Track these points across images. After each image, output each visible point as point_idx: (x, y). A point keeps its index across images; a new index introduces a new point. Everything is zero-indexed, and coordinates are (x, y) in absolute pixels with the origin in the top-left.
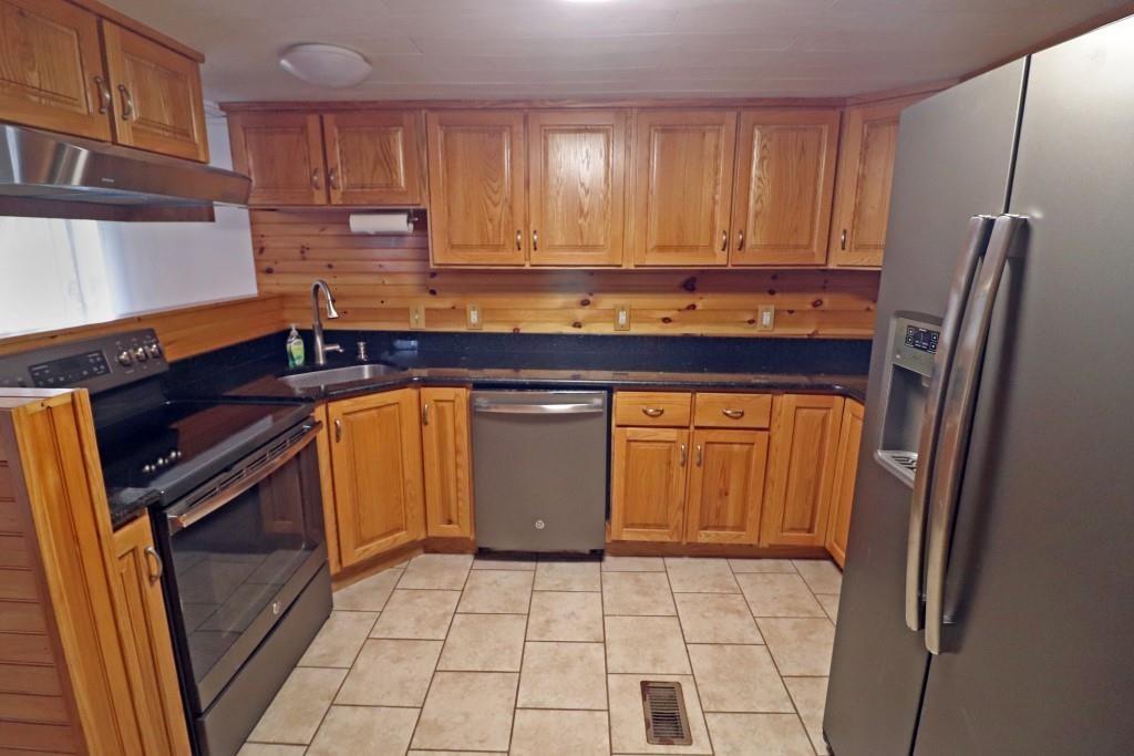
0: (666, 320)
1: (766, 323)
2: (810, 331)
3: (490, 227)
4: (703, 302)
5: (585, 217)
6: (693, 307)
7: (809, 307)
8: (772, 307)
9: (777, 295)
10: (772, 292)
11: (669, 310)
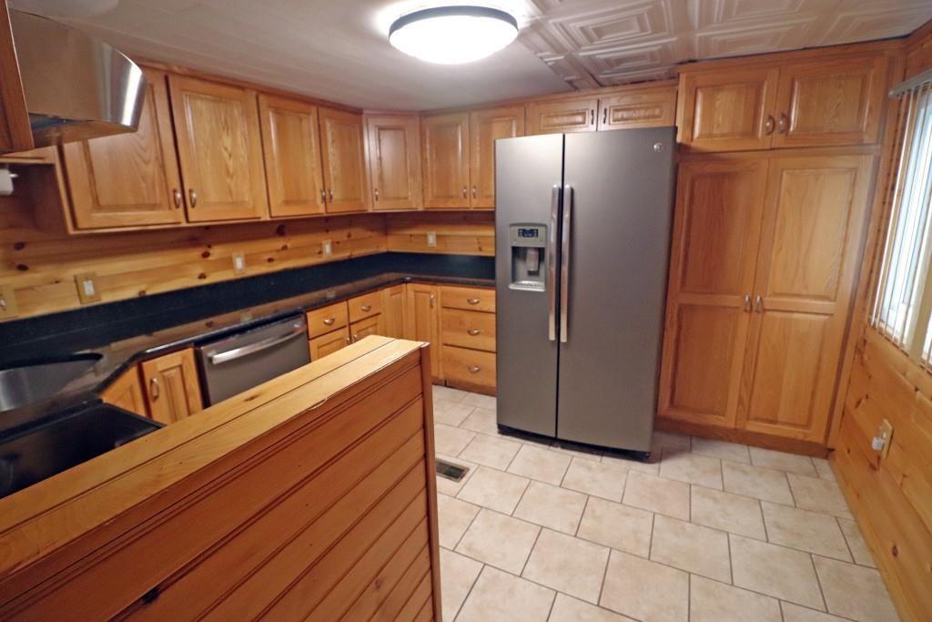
0: (270, 260)
1: (328, 253)
2: (349, 254)
3: (143, 185)
4: (292, 242)
5: (232, 177)
6: (285, 248)
7: (346, 238)
8: (330, 241)
9: (330, 233)
10: (327, 231)
11: (271, 251)
